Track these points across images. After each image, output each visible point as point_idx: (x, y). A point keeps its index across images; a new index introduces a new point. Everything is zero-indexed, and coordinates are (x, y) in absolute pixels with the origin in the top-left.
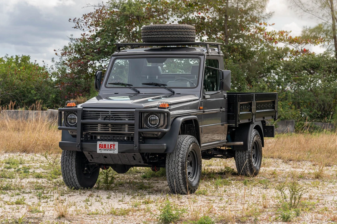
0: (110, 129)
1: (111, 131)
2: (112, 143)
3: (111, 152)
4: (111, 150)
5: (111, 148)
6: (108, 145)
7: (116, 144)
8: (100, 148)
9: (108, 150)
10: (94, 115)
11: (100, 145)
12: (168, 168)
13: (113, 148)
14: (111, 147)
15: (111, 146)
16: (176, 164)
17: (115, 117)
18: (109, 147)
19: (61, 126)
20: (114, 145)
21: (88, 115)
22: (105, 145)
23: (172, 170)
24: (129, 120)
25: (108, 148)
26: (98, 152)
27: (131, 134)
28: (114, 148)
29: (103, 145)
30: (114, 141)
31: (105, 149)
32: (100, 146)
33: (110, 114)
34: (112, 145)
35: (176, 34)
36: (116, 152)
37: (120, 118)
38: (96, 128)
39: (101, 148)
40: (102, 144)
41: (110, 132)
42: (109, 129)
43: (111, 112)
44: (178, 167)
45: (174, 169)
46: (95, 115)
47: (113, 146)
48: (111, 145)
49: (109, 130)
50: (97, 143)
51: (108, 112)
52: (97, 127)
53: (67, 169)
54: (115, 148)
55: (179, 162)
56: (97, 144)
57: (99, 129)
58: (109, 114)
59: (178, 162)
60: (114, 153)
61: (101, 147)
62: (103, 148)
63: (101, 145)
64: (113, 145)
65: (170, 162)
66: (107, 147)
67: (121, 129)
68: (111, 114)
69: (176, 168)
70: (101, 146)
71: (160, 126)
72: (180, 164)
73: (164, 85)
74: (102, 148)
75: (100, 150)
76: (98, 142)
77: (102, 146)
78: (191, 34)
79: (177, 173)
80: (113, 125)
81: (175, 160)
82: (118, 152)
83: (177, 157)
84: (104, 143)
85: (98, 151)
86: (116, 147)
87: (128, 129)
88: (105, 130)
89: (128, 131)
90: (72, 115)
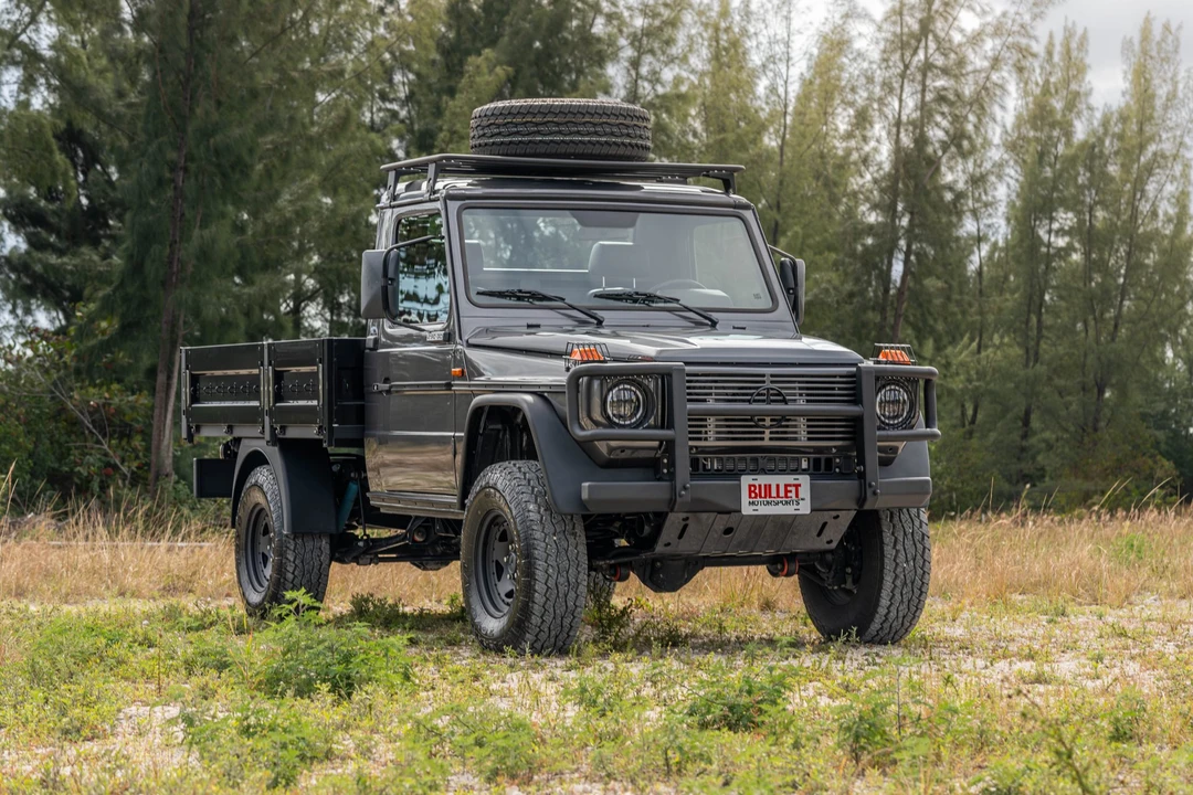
0: (767, 435)
1: (771, 439)
2: (790, 479)
3: (789, 510)
4: (786, 502)
5: (789, 495)
6: (778, 486)
7: (804, 480)
8: (750, 497)
9: (777, 504)
11: (750, 486)
12: (895, 560)
13: (793, 495)
14: (786, 491)
15: (789, 488)
16: (919, 545)
18: (782, 493)
20: (797, 486)
22: (768, 487)
23: (908, 564)
24: (808, 401)
25: (778, 496)
26: (744, 513)
27: (831, 448)
28: (797, 496)
29: (760, 486)
31: (768, 499)
32: (751, 492)
33: (768, 385)
34: (790, 485)
36: (805, 508)
38: (700, 432)
39: (756, 497)
40: (756, 483)
41: (766, 443)
42: (761, 433)
43: (772, 376)
47: (793, 489)
48: (786, 486)
49: (762, 439)
50: (740, 480)
51: (763, 376)
52: (706, 426)
53: (561, 580)
54: (801, 496)
56: (740, 486)
58: (764, 382)
60: (797, 512)
61: (753, 495)
62: (761, 497)
63: (754, 486)
64: (794, 485)
65: (900, 538)
66: (774, 494)
68: (772, 382)
70: (754, 492)
74: (758, 499)
75: (753, 503)
76: (744, 478)
77: (757, 491)
80: (777, 418)
81: (913, 533)
82: (812, 511)
84: (763, 480)
85: (747, 510)
86: (805, 492)
87: (809, 433)
88: (718, 439)
89: (809, 439)
90: (625, 389)
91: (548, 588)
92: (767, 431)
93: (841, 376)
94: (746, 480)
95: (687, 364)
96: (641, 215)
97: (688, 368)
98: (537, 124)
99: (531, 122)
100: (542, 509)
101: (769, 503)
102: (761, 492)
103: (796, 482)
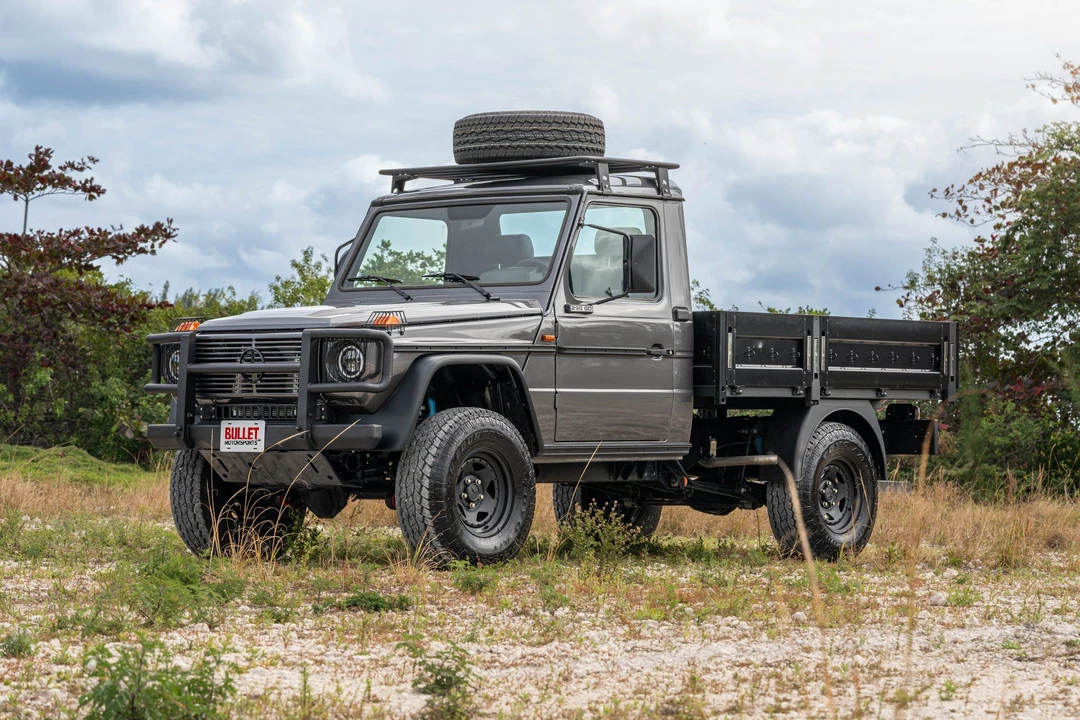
0: (255, 389)
1: (258, 391)
2: (251, 424)
3: (249, 449)
4: (250, 443)
5: (251, 436)
6: (244, 429)
7: (261, 424)
8: (226, 438)
9: (242, 444)
10: (222, 351)
11: (227, 429)
13: (253, 436)
14: (250, 434)
15: (251, 431)
16: (417, 483)
17: (264, 355)
18: (246, 436)
19: (159, 382)
20: (256, 429)
21: (212, 351)
22: (238, 430)
25: (244, 437)
26: (221, 450)
28: (256, 437)
29: (233, 429)
30: (259, 418)
31: (238, 440)
32: (227, 433)
33: (253, 347)
34: (252, 429)
35: (526, 139)
36: (260, 448)
37: (282, 355)
38: (232, 386)
39: (229, 438)
40: (230, 427)
41: (255, 394)
42: (251, 386)
43: (257, 340)
44: (421, 490)
45: (412, 495)
46: (226, 351)
47: (253, 431)
48: (250, 429)
49: (252, 391)
50: (220, 424)
51: (251, 340)
52: (234, 381)
54: (258, 438)
55: (425, 477)
56: (220, 428)
57: (238, 390)
58: (251, 345)
59: (422, 478)
60: (255, 451)
61: (228, 436)
62: (233, 438)
63: (229, 429)
64: (254, 429)
65: (404, 478)
66: (241, 436)
67: (284, 386)
68: (256, 345)
69: (416, 494)
71: (366, 373)
72: (426, 482)
73: (471, 279)
74: (231, 439)
76: (222, 422)
77: (231, 433)
78: (588, 138)
79: (418, 507)
80: (262, 374)
81: (415, 473)
82: (268, 451)
83: (420, 465)
84: (235, 424)
85: (223, 448)
86: (261, 434)
88: (243, 391)
90: (177, 353)
94: (224, 425)
101: (237, 443)
102: (234, 435)
103: (256, 426)
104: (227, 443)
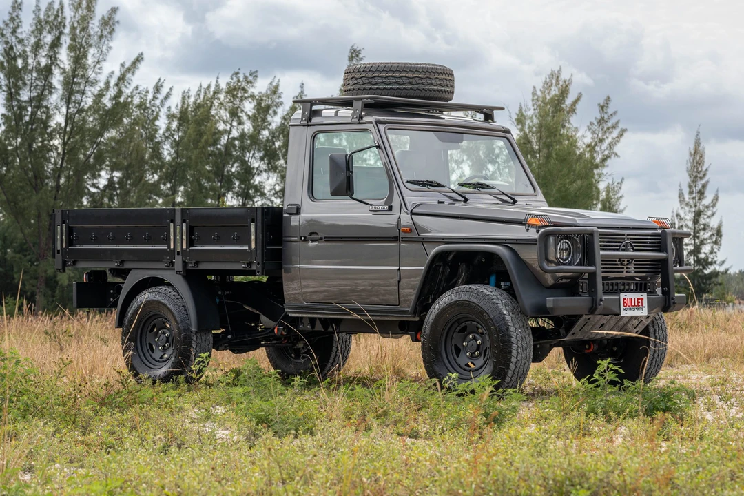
0: (625, 270)
2: (639, 295)
3: (639, 313)
4: (638, 309)
6: (635, 299)
7: (645, 296)
8: (624, 305)
9: (635, 310)
11: (624, 299)
13: (640, 304)
14: (638, 302)
17: (634, 246)
20: (642, 299)
22: (631, 299)
25: (635, 305)
26: (622, 315)
29: (628, 299)
31: (632, 307)
32: (624, 303)
33: (625, 240)
36: (645, 312)
40: (626, 298)
41: (624, 274)
42: (623, 268)
43: (628, 235)
46: (608, 242)
47: (641, 301)
48: (638, 299)
49: (623, 272)
50: (620, 296)
51: (624, 235)
54: (643, 305)
56: (620, 299)
58: (624, 238)
60: (642, 314)
62: (628, 305)
66: (633, 304)
68: (628, 239)
74: (627, 307)
76: (621, 294)
82: (648, 313)
84: (629, 296)
85: (623, 313)
86: (645, 303)
87: (635, 268)
89: (636, 272)
90: (565, 242)
91: (518, 360)
92: (625, 267)
93: (651, 236)
94: (622, 296)
95: (599, 228)
96: (464, 135)
97: (599, 230)
98: (409, 78)
99: (405, 77)
100: (511, 313)
101: (631, 309)
102: (628, 303)
103: (642, 297)
104: (625, 309)
